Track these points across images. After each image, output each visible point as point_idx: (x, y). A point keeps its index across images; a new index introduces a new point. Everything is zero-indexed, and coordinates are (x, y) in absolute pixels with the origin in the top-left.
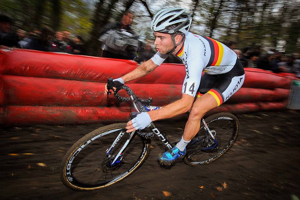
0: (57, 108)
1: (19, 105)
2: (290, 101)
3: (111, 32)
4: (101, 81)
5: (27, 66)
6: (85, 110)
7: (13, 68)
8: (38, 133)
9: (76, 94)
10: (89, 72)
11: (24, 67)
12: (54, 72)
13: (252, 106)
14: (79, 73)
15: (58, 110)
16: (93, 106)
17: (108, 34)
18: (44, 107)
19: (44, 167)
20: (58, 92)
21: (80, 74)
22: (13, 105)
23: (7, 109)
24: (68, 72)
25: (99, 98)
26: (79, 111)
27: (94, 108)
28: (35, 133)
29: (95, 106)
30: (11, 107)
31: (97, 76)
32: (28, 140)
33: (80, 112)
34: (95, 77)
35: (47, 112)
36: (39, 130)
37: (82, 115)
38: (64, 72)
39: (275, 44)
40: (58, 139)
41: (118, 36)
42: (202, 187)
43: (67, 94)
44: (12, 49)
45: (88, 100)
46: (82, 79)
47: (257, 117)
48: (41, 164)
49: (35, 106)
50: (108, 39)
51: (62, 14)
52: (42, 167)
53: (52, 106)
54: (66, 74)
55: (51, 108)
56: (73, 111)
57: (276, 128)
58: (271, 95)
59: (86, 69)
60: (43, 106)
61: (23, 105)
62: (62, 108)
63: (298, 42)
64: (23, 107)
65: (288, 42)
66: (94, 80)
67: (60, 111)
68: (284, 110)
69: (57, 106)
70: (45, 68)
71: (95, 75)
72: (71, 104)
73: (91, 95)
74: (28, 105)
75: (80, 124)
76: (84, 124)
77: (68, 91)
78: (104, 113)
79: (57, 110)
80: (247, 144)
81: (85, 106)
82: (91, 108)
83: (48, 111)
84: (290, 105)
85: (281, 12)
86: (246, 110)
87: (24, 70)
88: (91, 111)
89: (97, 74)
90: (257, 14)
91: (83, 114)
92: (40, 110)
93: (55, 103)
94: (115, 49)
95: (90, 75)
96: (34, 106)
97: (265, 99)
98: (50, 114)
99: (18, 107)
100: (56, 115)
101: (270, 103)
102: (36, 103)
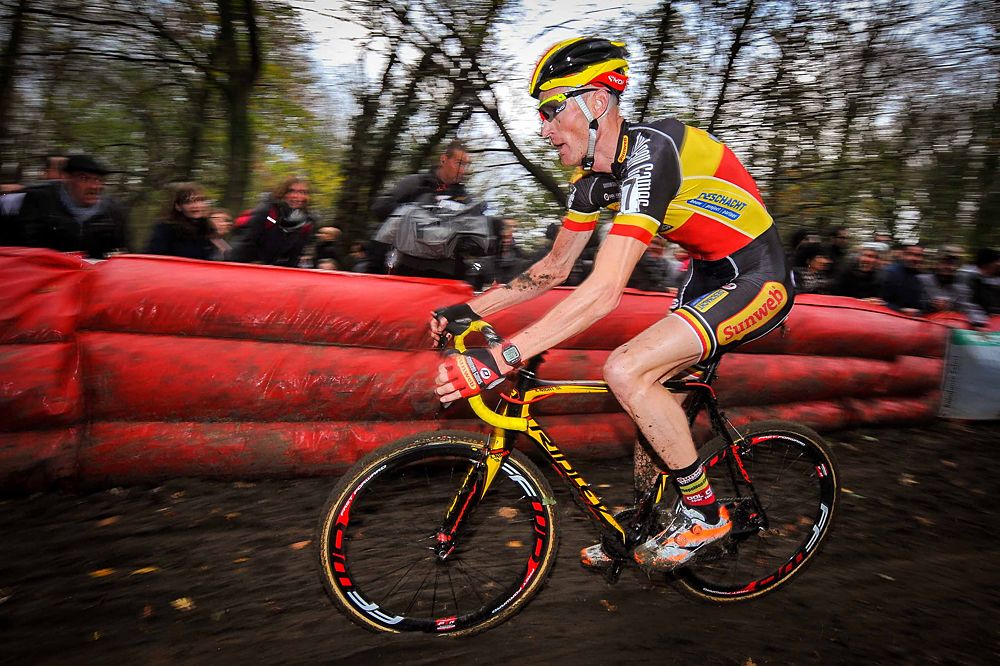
0: (236, 427)
1: (126, 420)
4: (364, 344)
5: (152, 306)
6: (317, 431)
7: (110, 310)
8: (176, 504)
9: (292, 383)
10: (329, 319)
11: (141, 309)
12: (229, 322)
13: (825, 411)
14: (300, 321)
15: (239, 434)
16: (341, 420)
18: (198, 425)
19: (190, 611)
20: (238, 379)
21: (305, 325)
22: (109, 421)
23: (88, 433)
24: (268, 320)
25: (359, 394)
26: (300, 434)
27: (343, 425)
28: (168, 504)
29: (347, 420)
30: (100, 425)
31: (355, 329)
32: (145, 528)
33: (302, 438)
34: (347, 334)
35: (204, 440)
36: (179, 497)
37: (308, 446)
38: (256, 321)
39: (890, 219)
40: (235, 524)
43: (263, 386)
45: (326, 401)
46: (312, 340)
47: (846, 445)
48: (183, 603)
49: (172, 422)
52: (183, 610)
53: (220, 422)
54: (264, 326)
55: (217, 426)
56: (282, 437)
57: (908, 480)
58: (884, 376)
59: (321, 309)
60: (194, 420)
61: (138, 420)
62: (250, 428)
63: (961, 211)
64: (137, 426)
65: (925, 213)
66: (346, 341)
67: (244, 436)
68: (931, 423)
69: (234, 421)
70: (203, 310)
71: (349, 329)
72: (275, 414)
73: (336, 385)
74: (152, 419)
75: (304, 476)
76: (315, 476)
77: (268, 377)
78: (373, 440)
79: (234, 433)
81: (317, 420)
82: (334, 426)
83: (207, 437)
84: (947, 407)
85: (900, 124)
87: (142, 316)
88: (336, 434)
89: (354, 326)
90: (830, 134)
91: (310, 444)
92: (184, 434)
93: (230, 411)
95: (334, 329)
96: (167, 421)
97: (866, 390)
98: (215, 445)
99: (119, 427)
100: (232, 449)
101: (884, 402)
102: (173, 412)
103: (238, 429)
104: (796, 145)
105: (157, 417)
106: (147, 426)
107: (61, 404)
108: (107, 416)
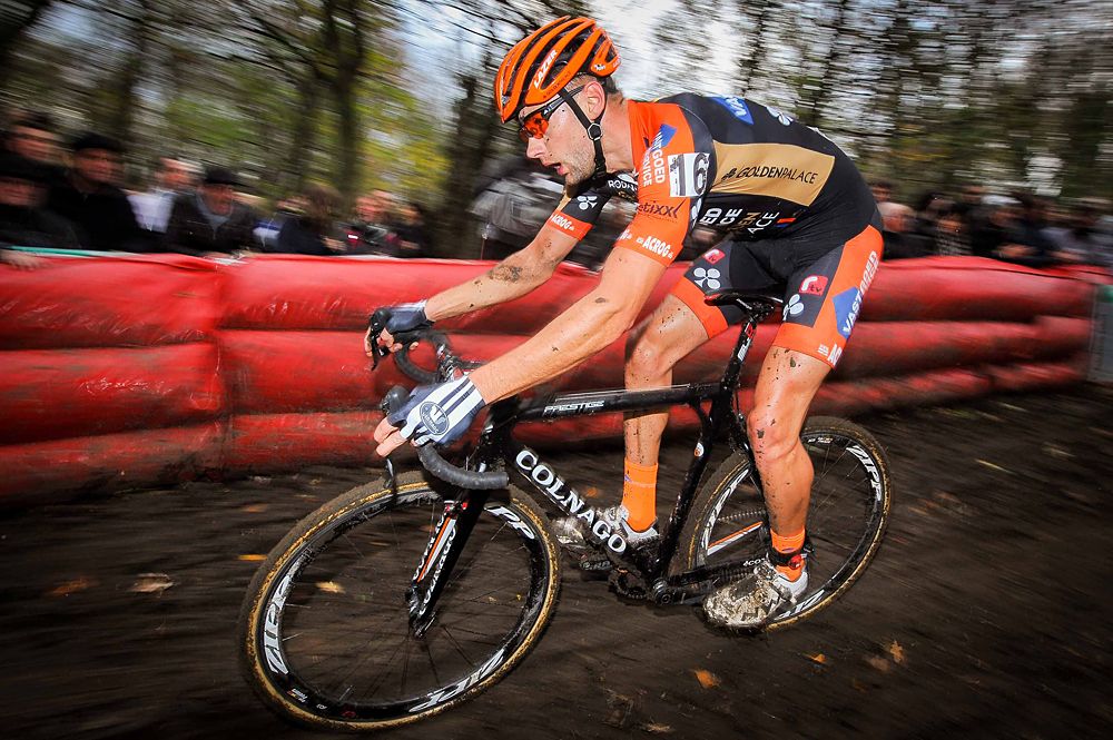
0: (365, 416)
1: (264, 412)
2: (1095, 357)
3: (505, 186)
5: (282, 301)
7: (245, 309)
8: (315, 492)
11: (274, 306)
13: (963, 379)
15: (369, 423)
17: (497, 192)
18: (331, 415)
19: (338, 593)
22: (249, 414)
23: (231, 426)
28: (309, 492)
30: (241, 418)
35: (336, 429)
36: (317, 484)
39: (1020, 167)
41: (525, 197)
42: (819, 658)
44: (242, 255)
47: (985, 414)
49: (306, 412)
50: (496, 207)
51: (361, 139)
52: (331, 593)
53: (351, 412)
55: (348, 416)
57: (1056, 451)
60: (326, 411)
61: (275, 412)
63: (1100, 154)
64: (274, 417)
65: (1068, 159)
69: (364, 410)
70: (330, 304)
74: (287, 410)
79: (364, 422)
80: (960, 510)
83: (340, 427)
84: (1096, 369)
86: (947, 393)
87: (275, 313)
90: (952, 83)
92: (318, 425)
93: (360, 400)
94: (519, 234)
96: (302, 412)
97: (1006, 355)
98: (347, 434)
99: (259, 420)
101: (1024, 367)
102: (307, 403)
103: (368, 419)
104: (914, 97)
105: (293, 409)
106: (283, 418)
107: (207, 400)
108: (248, 410)
